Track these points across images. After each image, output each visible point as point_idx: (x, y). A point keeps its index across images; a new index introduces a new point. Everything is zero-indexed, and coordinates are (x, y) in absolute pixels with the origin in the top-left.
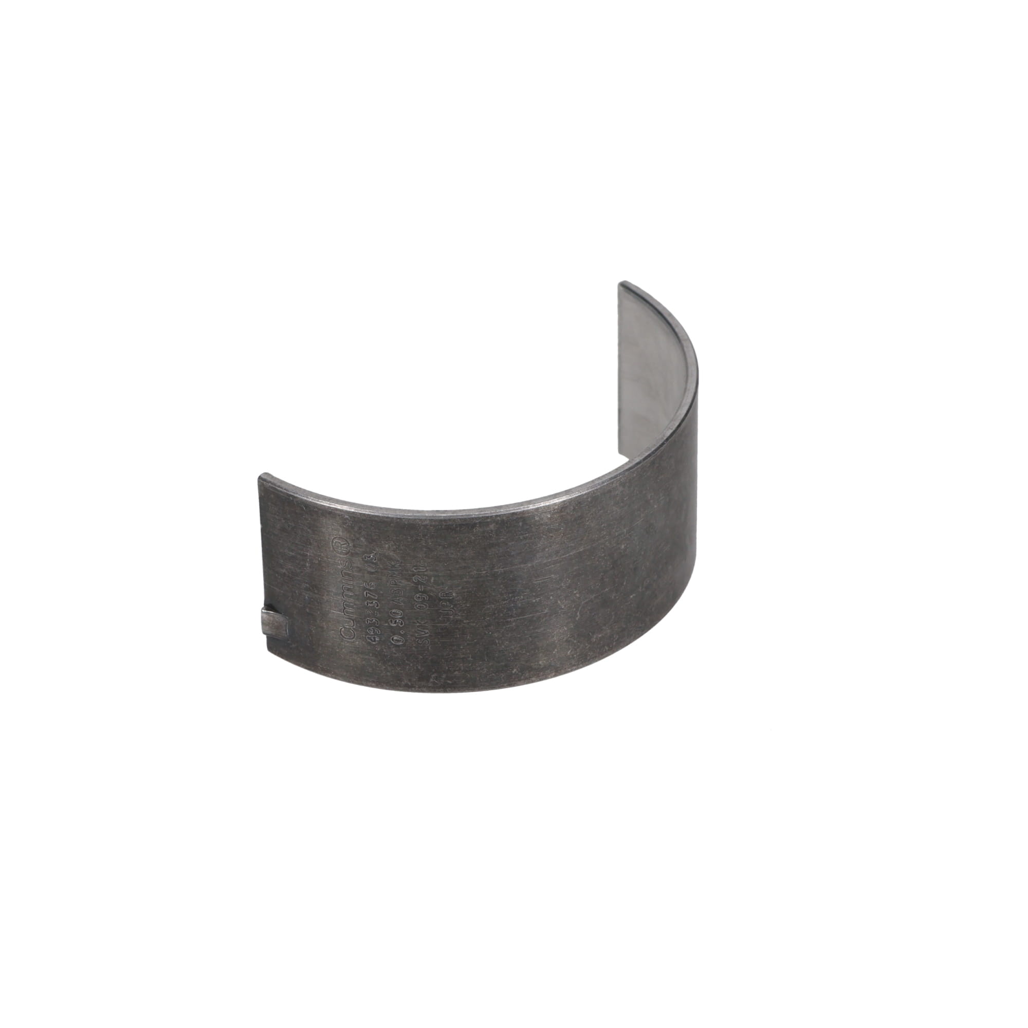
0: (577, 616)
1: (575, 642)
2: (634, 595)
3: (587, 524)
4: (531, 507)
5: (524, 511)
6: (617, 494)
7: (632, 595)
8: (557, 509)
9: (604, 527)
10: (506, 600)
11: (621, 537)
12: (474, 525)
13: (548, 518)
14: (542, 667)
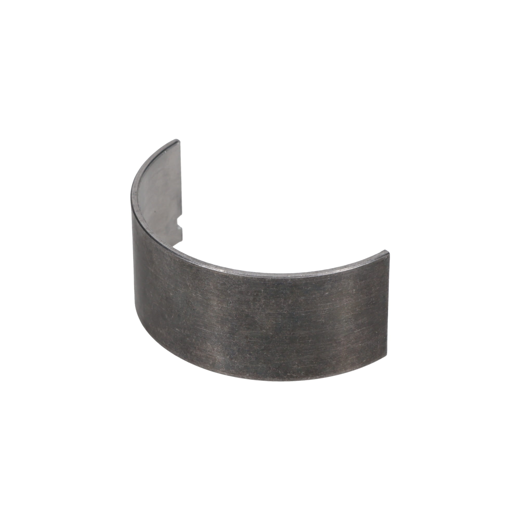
2: (179, 330)
7: (177, 329)
11: (170, 288)
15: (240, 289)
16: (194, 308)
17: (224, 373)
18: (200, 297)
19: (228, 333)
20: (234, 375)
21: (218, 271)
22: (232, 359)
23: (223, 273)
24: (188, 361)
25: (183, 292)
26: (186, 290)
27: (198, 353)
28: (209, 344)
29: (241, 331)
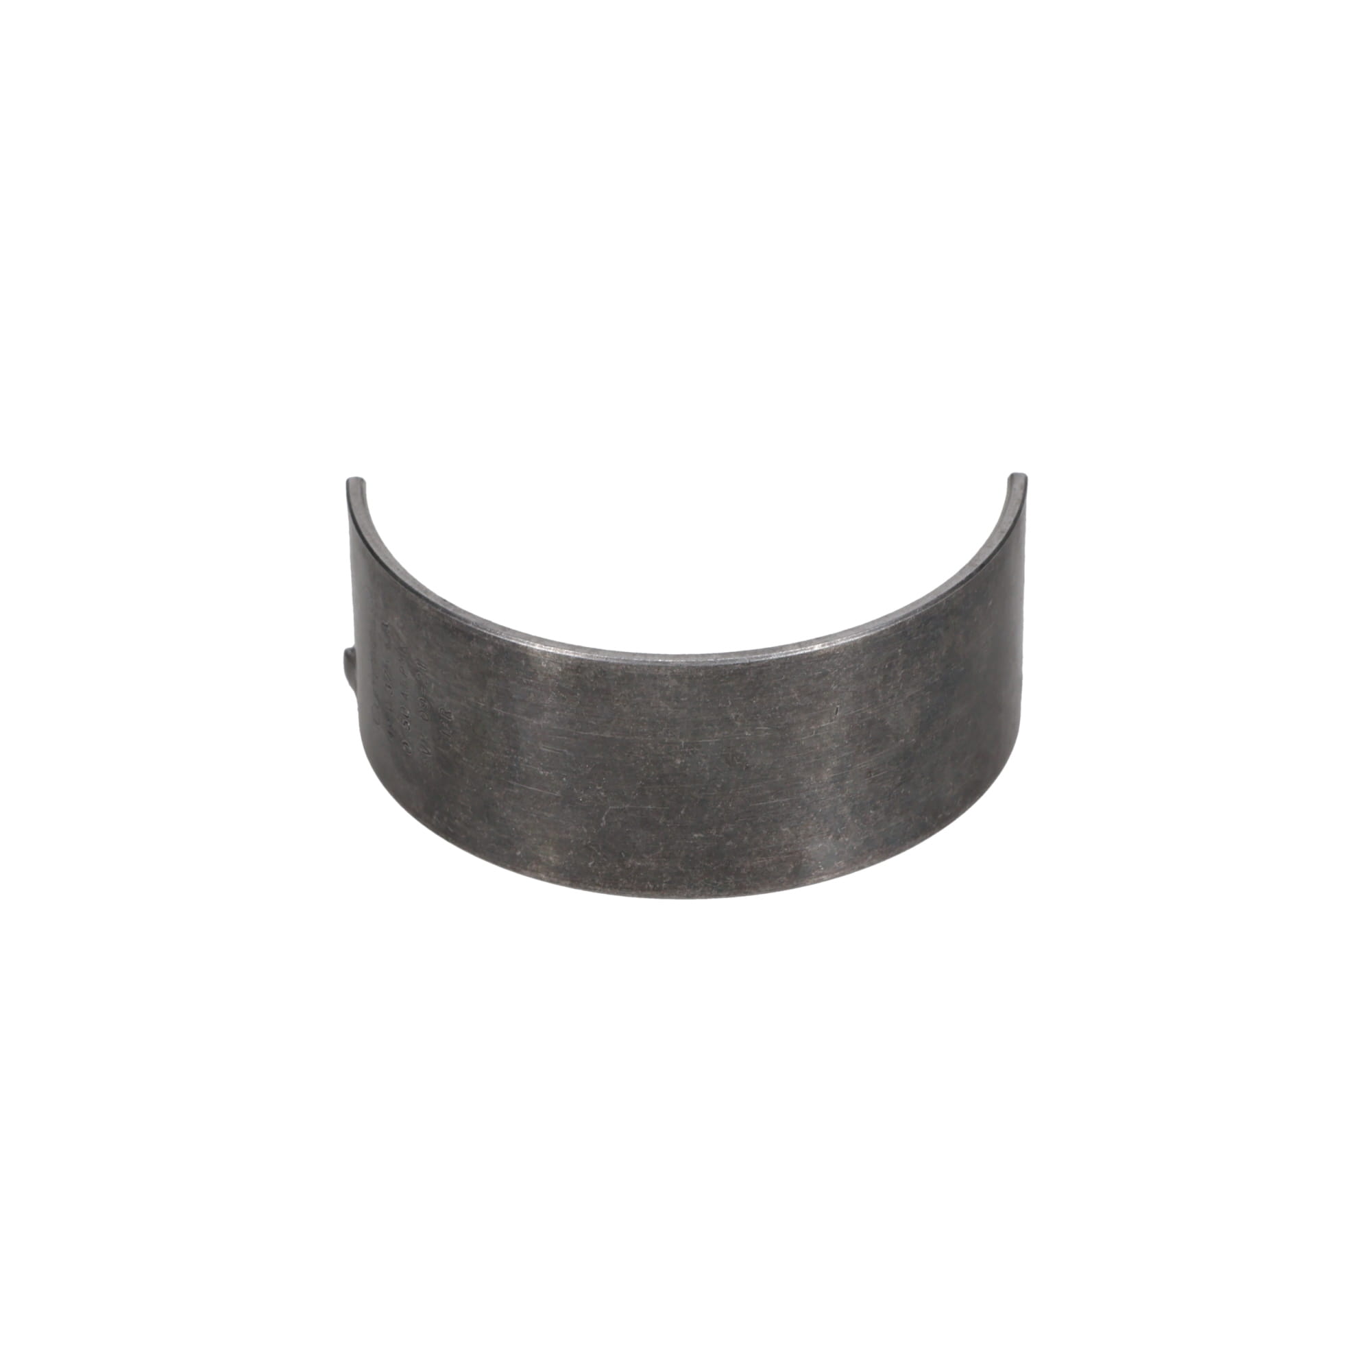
0: (602, 822)
1: (599, 854)
2: (701, 835)
3: (617, 705)
4: (537, 647)
5: (527, 647)
6: (667, 687)
7: (697, 833)
8: (572, 666)
9: (644, 721)
10: (508, 755)
11: (676, 748)
12: (470, 638)
13: (559, 672)
14: (553, 865)
15: (857, 669)
16: (747, 765)
17: (820, 878)
18: (766, 731)
19: (831, 782)
20: (842, 872)
21: (810, 651)
22: (839, 837)
23: (822, 650)
24: (728, 896)
25: (716, 742)
26: (726, 732)
27: (758, 862)
28: (784, 830)
29: (858, 765)
